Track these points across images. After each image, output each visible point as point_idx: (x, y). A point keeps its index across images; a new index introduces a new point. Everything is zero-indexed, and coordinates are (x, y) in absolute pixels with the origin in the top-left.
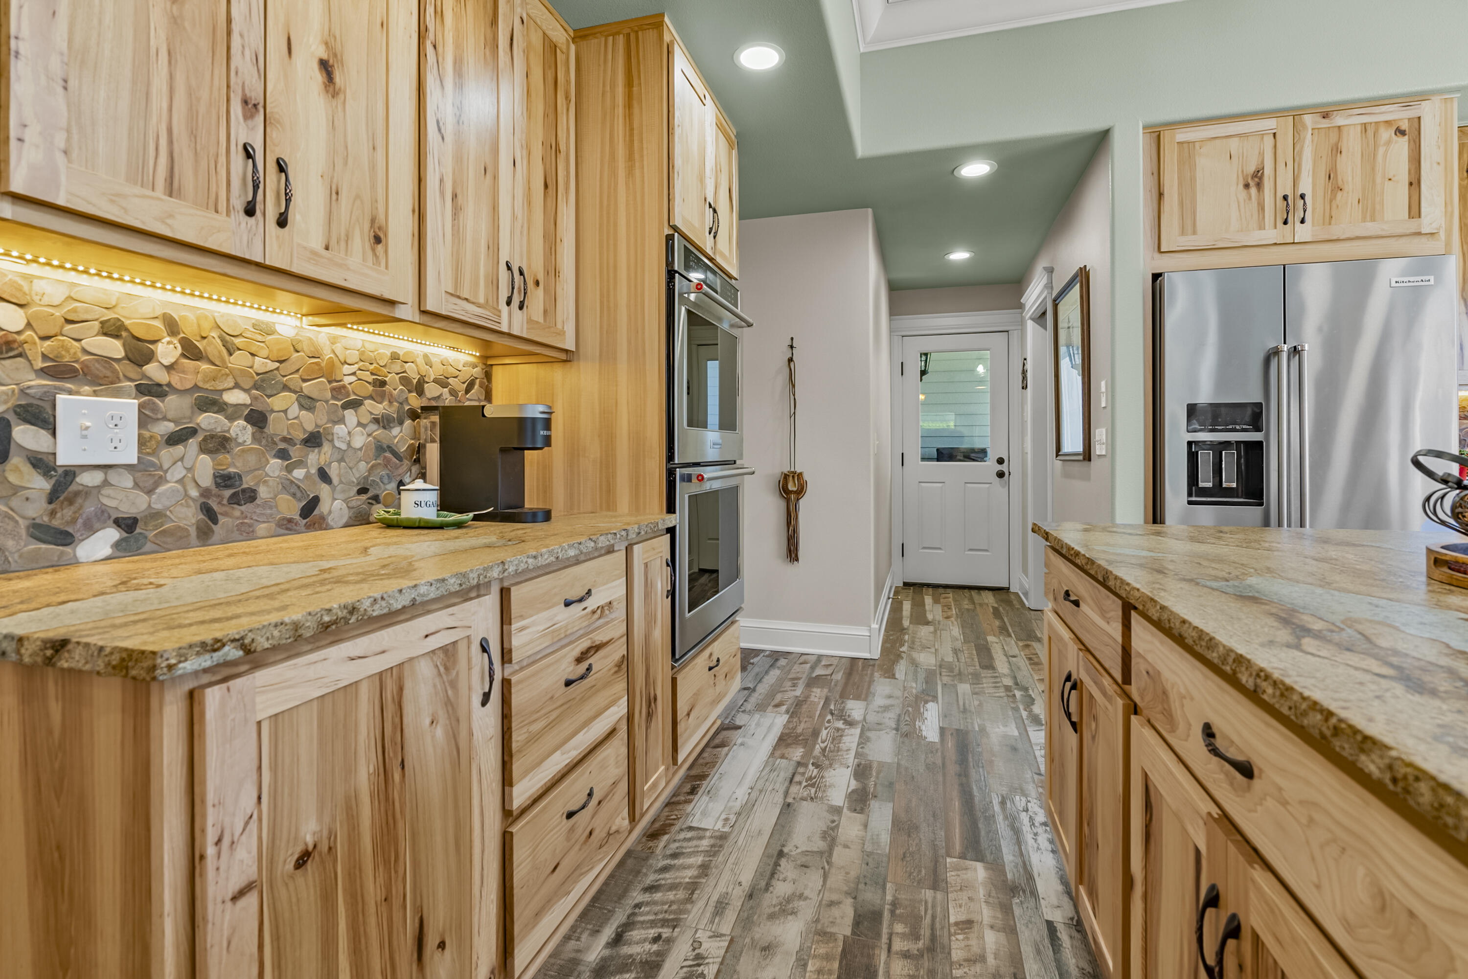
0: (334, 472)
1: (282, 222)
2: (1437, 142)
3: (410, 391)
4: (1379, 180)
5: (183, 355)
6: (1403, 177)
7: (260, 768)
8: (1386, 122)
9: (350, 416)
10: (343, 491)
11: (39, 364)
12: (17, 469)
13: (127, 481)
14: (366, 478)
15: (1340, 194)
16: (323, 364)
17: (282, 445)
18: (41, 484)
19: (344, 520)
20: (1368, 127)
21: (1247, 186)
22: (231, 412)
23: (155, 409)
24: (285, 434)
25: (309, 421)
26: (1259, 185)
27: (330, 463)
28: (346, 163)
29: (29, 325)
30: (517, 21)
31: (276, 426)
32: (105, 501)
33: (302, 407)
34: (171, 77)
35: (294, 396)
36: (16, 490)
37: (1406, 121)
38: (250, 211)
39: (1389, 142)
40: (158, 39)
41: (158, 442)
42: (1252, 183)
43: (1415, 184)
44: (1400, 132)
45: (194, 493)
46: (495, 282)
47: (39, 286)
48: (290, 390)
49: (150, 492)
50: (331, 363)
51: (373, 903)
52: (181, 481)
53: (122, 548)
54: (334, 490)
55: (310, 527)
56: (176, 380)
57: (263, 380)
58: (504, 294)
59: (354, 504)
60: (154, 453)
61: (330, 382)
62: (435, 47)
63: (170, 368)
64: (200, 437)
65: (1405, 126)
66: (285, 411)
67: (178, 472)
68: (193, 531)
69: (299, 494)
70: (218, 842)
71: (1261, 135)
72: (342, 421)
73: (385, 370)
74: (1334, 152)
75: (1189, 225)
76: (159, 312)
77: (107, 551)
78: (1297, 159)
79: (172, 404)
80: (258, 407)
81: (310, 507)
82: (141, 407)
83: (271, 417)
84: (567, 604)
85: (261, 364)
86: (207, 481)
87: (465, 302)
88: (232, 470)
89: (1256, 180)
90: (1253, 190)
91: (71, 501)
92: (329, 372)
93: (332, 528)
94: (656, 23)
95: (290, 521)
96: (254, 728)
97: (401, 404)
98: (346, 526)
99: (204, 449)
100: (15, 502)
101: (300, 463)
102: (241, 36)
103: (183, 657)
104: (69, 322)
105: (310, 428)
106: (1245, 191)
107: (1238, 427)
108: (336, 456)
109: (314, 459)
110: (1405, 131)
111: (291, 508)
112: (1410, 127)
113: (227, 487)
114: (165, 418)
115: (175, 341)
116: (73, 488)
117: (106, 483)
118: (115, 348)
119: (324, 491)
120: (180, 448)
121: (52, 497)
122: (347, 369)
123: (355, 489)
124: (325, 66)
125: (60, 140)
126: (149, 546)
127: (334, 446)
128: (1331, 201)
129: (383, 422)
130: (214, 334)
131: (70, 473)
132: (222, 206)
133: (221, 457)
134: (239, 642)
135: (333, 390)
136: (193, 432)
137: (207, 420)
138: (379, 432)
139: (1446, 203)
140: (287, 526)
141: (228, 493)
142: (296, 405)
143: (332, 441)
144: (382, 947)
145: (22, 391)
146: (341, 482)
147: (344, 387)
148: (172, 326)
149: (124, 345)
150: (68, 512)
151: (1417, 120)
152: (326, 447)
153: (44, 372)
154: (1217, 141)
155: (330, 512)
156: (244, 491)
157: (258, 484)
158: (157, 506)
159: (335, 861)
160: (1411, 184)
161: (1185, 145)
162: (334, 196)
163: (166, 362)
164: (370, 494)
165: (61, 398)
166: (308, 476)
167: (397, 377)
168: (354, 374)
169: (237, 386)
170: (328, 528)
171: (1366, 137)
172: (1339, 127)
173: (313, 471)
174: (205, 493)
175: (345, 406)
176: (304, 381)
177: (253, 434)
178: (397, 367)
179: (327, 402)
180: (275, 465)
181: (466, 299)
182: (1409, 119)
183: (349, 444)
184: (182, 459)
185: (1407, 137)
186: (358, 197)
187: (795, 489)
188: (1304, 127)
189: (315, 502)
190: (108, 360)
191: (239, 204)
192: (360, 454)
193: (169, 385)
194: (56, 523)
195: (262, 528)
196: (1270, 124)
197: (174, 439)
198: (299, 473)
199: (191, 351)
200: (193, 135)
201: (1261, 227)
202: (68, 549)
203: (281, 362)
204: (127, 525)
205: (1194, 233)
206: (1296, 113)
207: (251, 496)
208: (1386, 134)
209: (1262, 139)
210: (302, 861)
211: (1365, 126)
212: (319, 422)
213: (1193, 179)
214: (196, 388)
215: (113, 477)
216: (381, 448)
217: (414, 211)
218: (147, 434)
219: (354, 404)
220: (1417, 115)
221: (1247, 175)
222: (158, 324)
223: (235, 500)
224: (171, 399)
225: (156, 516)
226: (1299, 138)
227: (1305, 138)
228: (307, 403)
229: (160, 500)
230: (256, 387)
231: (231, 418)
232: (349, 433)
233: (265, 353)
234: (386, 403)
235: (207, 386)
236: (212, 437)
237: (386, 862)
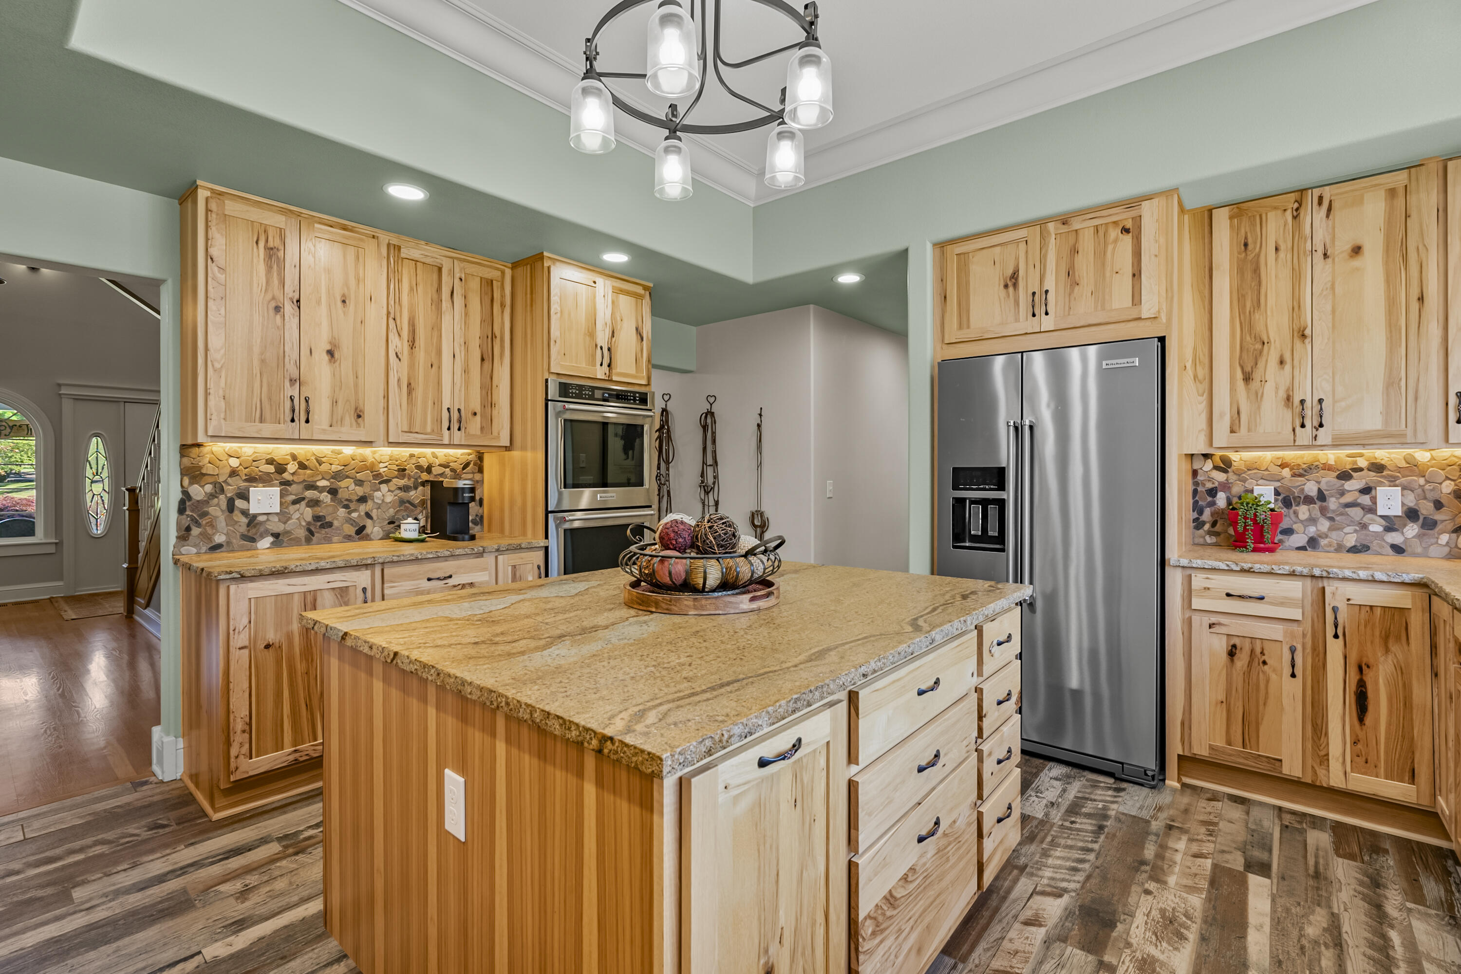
0: (374, 514)
1: (307, 421)
2: (1155, 237)
3: (422, 472)
4: (1108, 274)
5: (299, 468)
6: (1128, 270)
7: (250, 613)
8: (1114, 222)
9: (384, 487)
10: (380, 523)
11: (244, 478)
12: (236, 515)
13: (276, 519)
14: (394, 516)
15: (1077, 288)
16: (368, 465)
17: (346, 503)
18: (244, 520)
19: (380, 537)
20: (1099, 229)
21: (1006, 286)
22: (321, 490)
23: (287, 490)
24: (347, 497)
25: (360, 491)
26: (1015, 285)
27: (372, 510)
28: (341, 389)
29: (240, 464)
30: (457, 281)
31: (342, 494)
32: (268, 527)
33: (356, 485)
34: (261, 381)
35: (352, 480)
36: (236, 522)
37: (1130, 220)
38: (293, 420)
39: (1116, 241)
40: (256, 371)
41: (288, 504)
42: (1010, 284)
43: (1136, 275)
44: (1125, 230)
45: (304, 524)
46: (439, 420)
47: (244, 450)
48: (350, 478)
49: (285, 523)
50: (373, 463)
51: (300, 674)
52: (298, 519)
53: (274, 545)
54: (374, 522)
55: (360, 539)
56: (295, 478)
57: (336, 475)
58: (445, 425)
59: (386, 529)
60: (287, 508)
61: (372, 472)
62: (394, 319)
63: (293, 474)
64: (306, 501)
65: (1129, 224)
66: (347, 488)
67: (297, 515)
68: (303, 539)
69: (354, 524)
70: (234, 630)
71: (1016, 242)
72: (379, 490)
73: (406, 463)
74: (1072, 253)
75: (964, 321)
76: (289, 452)
77: (268, 545)
78: (1043, 261)
79: (294, 488)
80: (334, 486)
81: (361, 530)
82: (281, 490)
83: (340, 491)
84: (429, 579)
85: (335, 468)
86: (309, 518)
87: (416, 435)
88: (321, 514)
89: (1013, 280)
90: (1011, 289)
91: (255, 527)
92: (372, 468)
93: (373, 540)
94: (540, 257)
95: (350, 536)
96: (247, 601)
97: (416, 479)
98: (381, 539)
99: (308, 505)
100: (236, 527)
101: (355, 510)
102: (289, 356)
103: (219, 574)
104: (254, 461)
105: (361, 494)
106: (1005, 290)
107: (987, 487)
108: (376, 506)
109: (363, 508)
110: (1129, 229)
111: (351, 530)
112: (1133, 225)
113: (319, 521)
114: (291, 494)
115: (296, 463)
116: (256, 522)
117: (268, 520)
118: (271, 469)
119: (369, 523)
120: (298, 505)
121: (248, 525)
122: (382, 465)
123: (387, 522)
124: (330, 353)
125: (222, 416)
126: (285, 544)
127: (374, 502)
128: (1070, 295)
129: (405, 489)
130: (313, 458)
131: (255, 516)
132: (282, 421)
133: (316, 509)
134: (239, 573)
135: (373, 476)
136: (303, 499)
137: (309, 494)
138: (402, 494)
139: (1167, 290)
140: (349, 538)
141: (319, 524)
142: (353, 484)
143: (373, 499)
144: (304, 689)
145: (238, 488)
146: (378, 518)
147: (380, 474)
148: (294, 457)
149: (275, 468)
150: (254, 531)
151: (1138, 218)
152: (370, 503)
153: (246, 480)
154: (984, 251)
155: (372, 533)
156: (326, 523)
157: (333, 520)
158: (288, 529)
159: (282, 651)
160: (1134, 275)
161: (962, 256)
162: (335, 404)
163: (291, 472)
164: (395, 524)
165: (251, 489)
166: (359, 516)
167: (413, 466)
168: (386, 467)
169: (323, 478)
170: (371, 540)
171: (1098, 237)
172: (1076, 231)
173: (363, 514)
174: (309, 523)
175: (381, 483)
176: (358, 473)
177: (331, 499)
178: (414, 461)
179: (370, 482)
180: (342, 512)
181: (417, 433)
182: (1133, 218)
183: (383, 501)
184: (298, 510)
185: (1131, 234)
186: (347, 401)
187: (759, 524)
188: (1049, 233)
189: (363, 528)
190: (268, 474)
191: (289, 419)
192: (390, 505)
193: (293, 481)
194: (250, 534)
195: (335, 539)
196: (1022, 233)
197: (295, 502)
198: (355, 515)
199: (302, 466)
200: (270, 399)
201: (1017, 320)
202: (253, 544)
203: (345, 466)
204: (276, 536)
205: (968, 327)
206: (1041, 223)
207: (330, 525)
208: (1114, 233)
209: (1018, 246)
210: (268, 646)
211: (1097, 229)
212: (366, 491)
213: (968, 283)
214: (304, 481)
215: (271, 518)
216: (402, 502)
217: (384, 397)
218: (283, 501)
219: (387, 481)
220: (1139, 214)
221: (1006, 277)
222: (289, 457)
223: (322, 526)
224: (294, 486)
225: (287, 533)
226: (1045, 244)
227: (1049, 242)
228: (359, 483)
229: (291, 525)
230: (333, 478)
231: (321, 492)
232: (383, 495)
233: (337, 463)
234: (406, 479)
235: (309, 480)
236: (311, 500)
237: (307, 660)
